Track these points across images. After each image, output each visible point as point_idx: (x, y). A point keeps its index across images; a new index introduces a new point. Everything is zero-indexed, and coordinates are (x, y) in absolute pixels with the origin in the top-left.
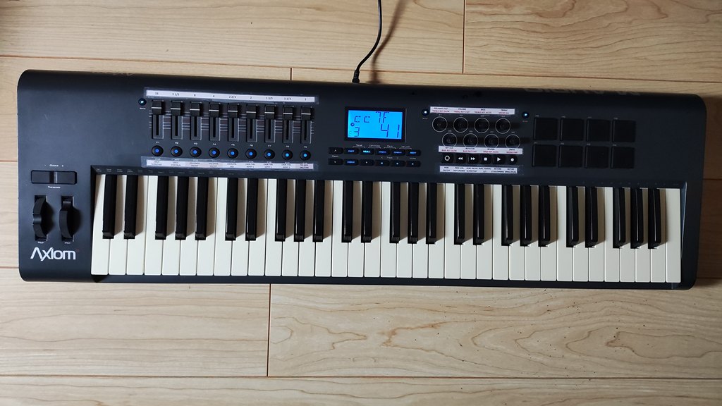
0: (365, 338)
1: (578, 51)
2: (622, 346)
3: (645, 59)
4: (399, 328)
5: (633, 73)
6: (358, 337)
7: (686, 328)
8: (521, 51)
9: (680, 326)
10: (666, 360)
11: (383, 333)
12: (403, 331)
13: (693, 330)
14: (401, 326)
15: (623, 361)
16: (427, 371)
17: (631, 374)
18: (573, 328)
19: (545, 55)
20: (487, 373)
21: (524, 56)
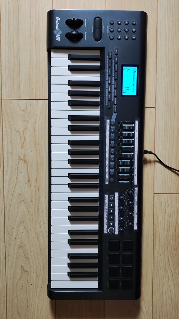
0: (22, 147)
1: (166, 251)
2: (22, 274)
3: (163, 284)
4: (27, 164)
5: (156, 278)
6: (22, 144)
7: (31, 305)
8: (166, 222)
9: (32, 302)
10: (15, 295)
11: (24, 156)
12: (26, 166)
13: (30, 308)
14: (28, 165)
15: (14, 274)
16: (7, 178)
17: (8, 278)
18: (29, 250)
19: (164, 235)
20: (6, 207)
21: (163, 224)
